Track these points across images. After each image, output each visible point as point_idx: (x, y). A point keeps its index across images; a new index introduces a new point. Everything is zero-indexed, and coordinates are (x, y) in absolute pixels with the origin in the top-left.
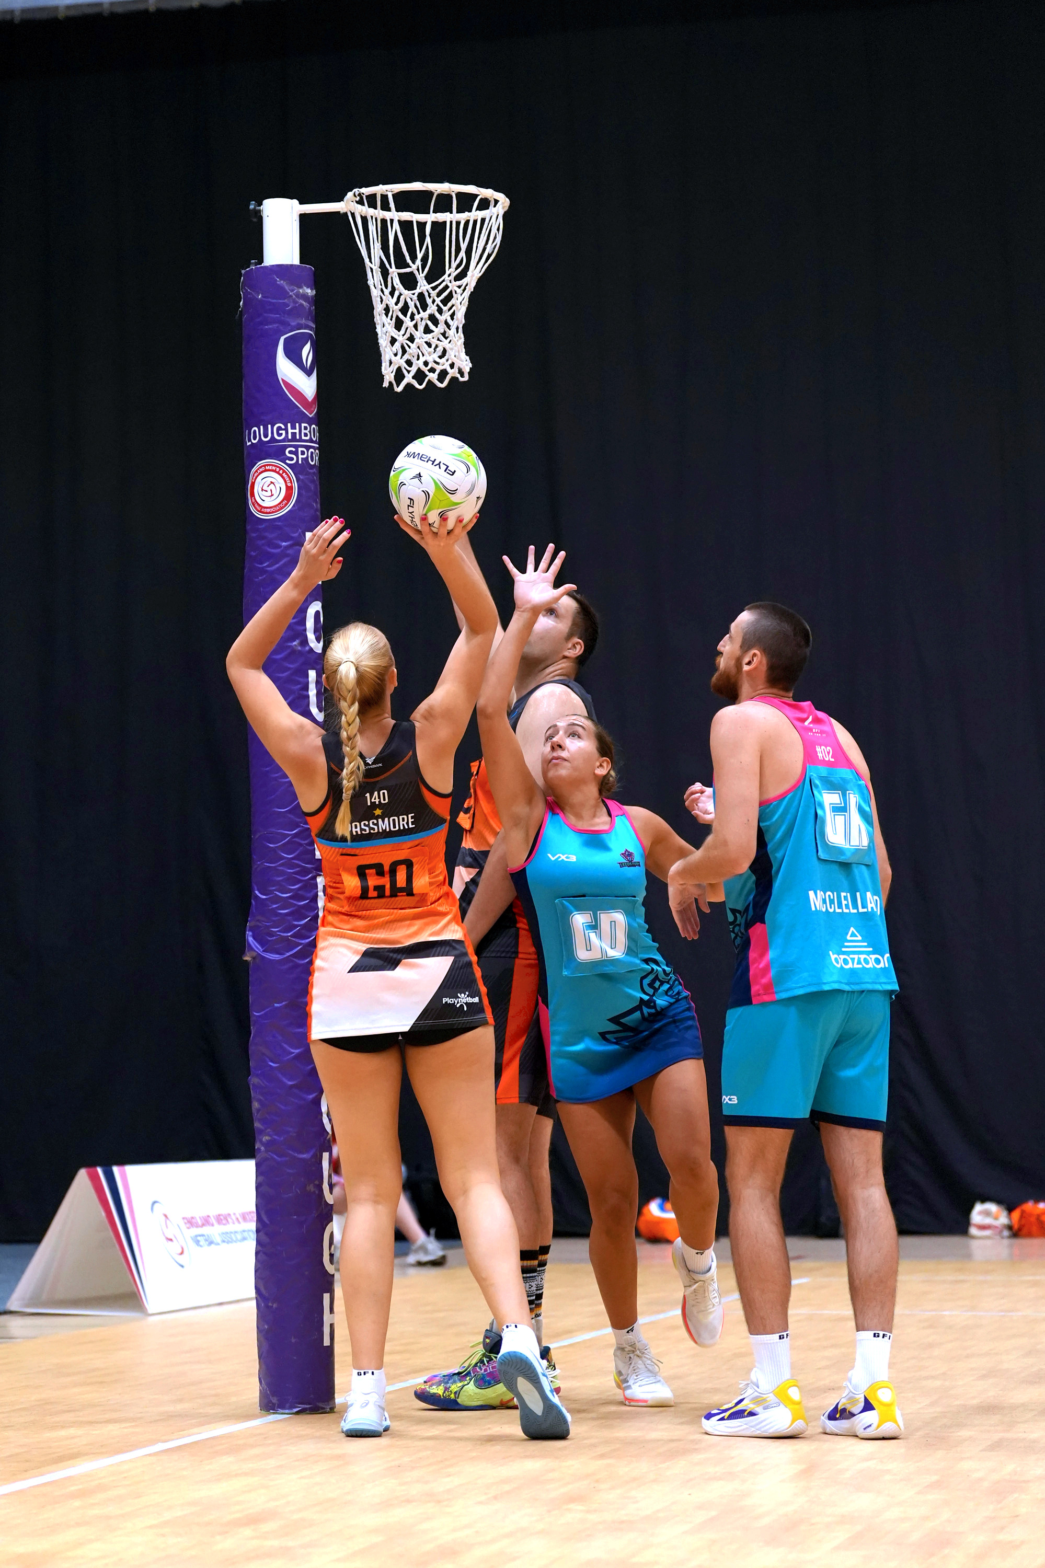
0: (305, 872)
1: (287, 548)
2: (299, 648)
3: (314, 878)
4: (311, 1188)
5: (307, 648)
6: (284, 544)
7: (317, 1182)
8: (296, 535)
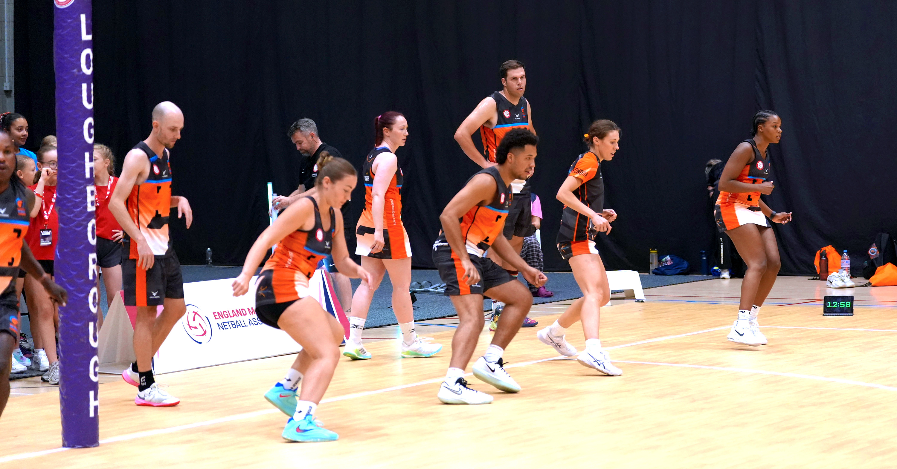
0: (81, 185)
1: (71, 22)
2: (77, 73)
3: (85, 188)
4: (82, 340)
5: (81, 73)
6: (69, 21)
7: (85, 337)
8: (75, 16)
